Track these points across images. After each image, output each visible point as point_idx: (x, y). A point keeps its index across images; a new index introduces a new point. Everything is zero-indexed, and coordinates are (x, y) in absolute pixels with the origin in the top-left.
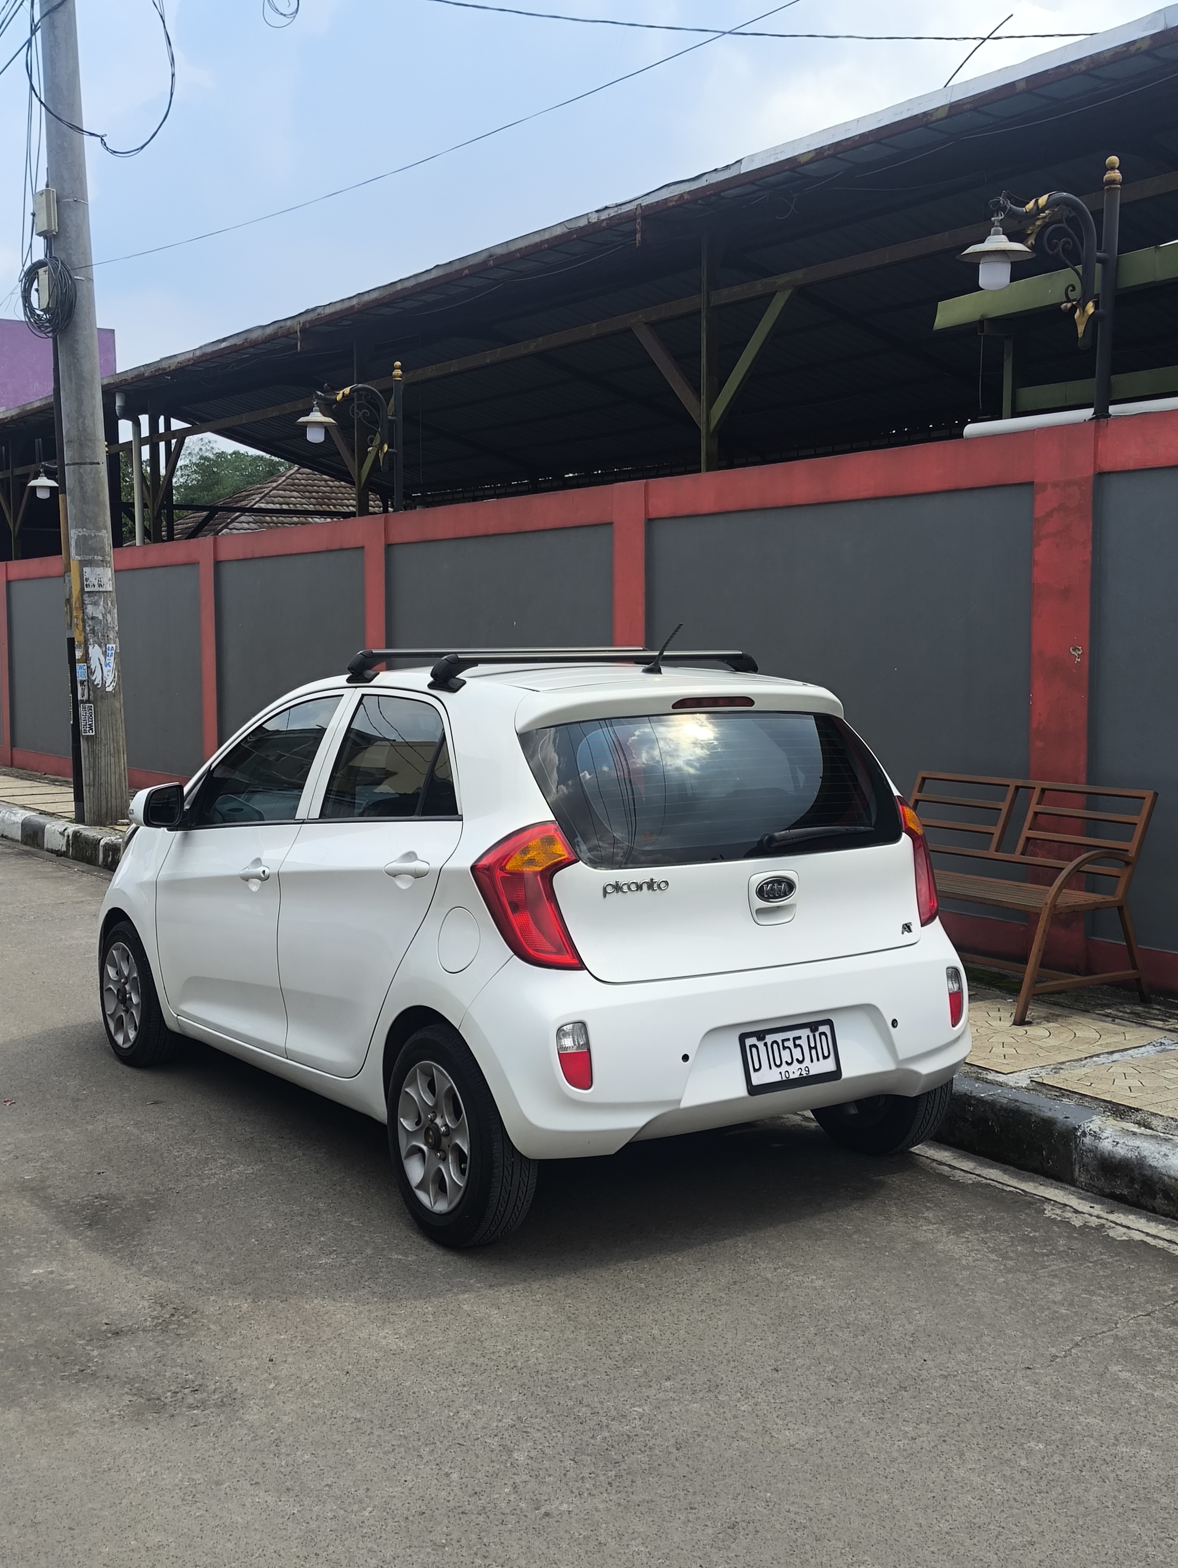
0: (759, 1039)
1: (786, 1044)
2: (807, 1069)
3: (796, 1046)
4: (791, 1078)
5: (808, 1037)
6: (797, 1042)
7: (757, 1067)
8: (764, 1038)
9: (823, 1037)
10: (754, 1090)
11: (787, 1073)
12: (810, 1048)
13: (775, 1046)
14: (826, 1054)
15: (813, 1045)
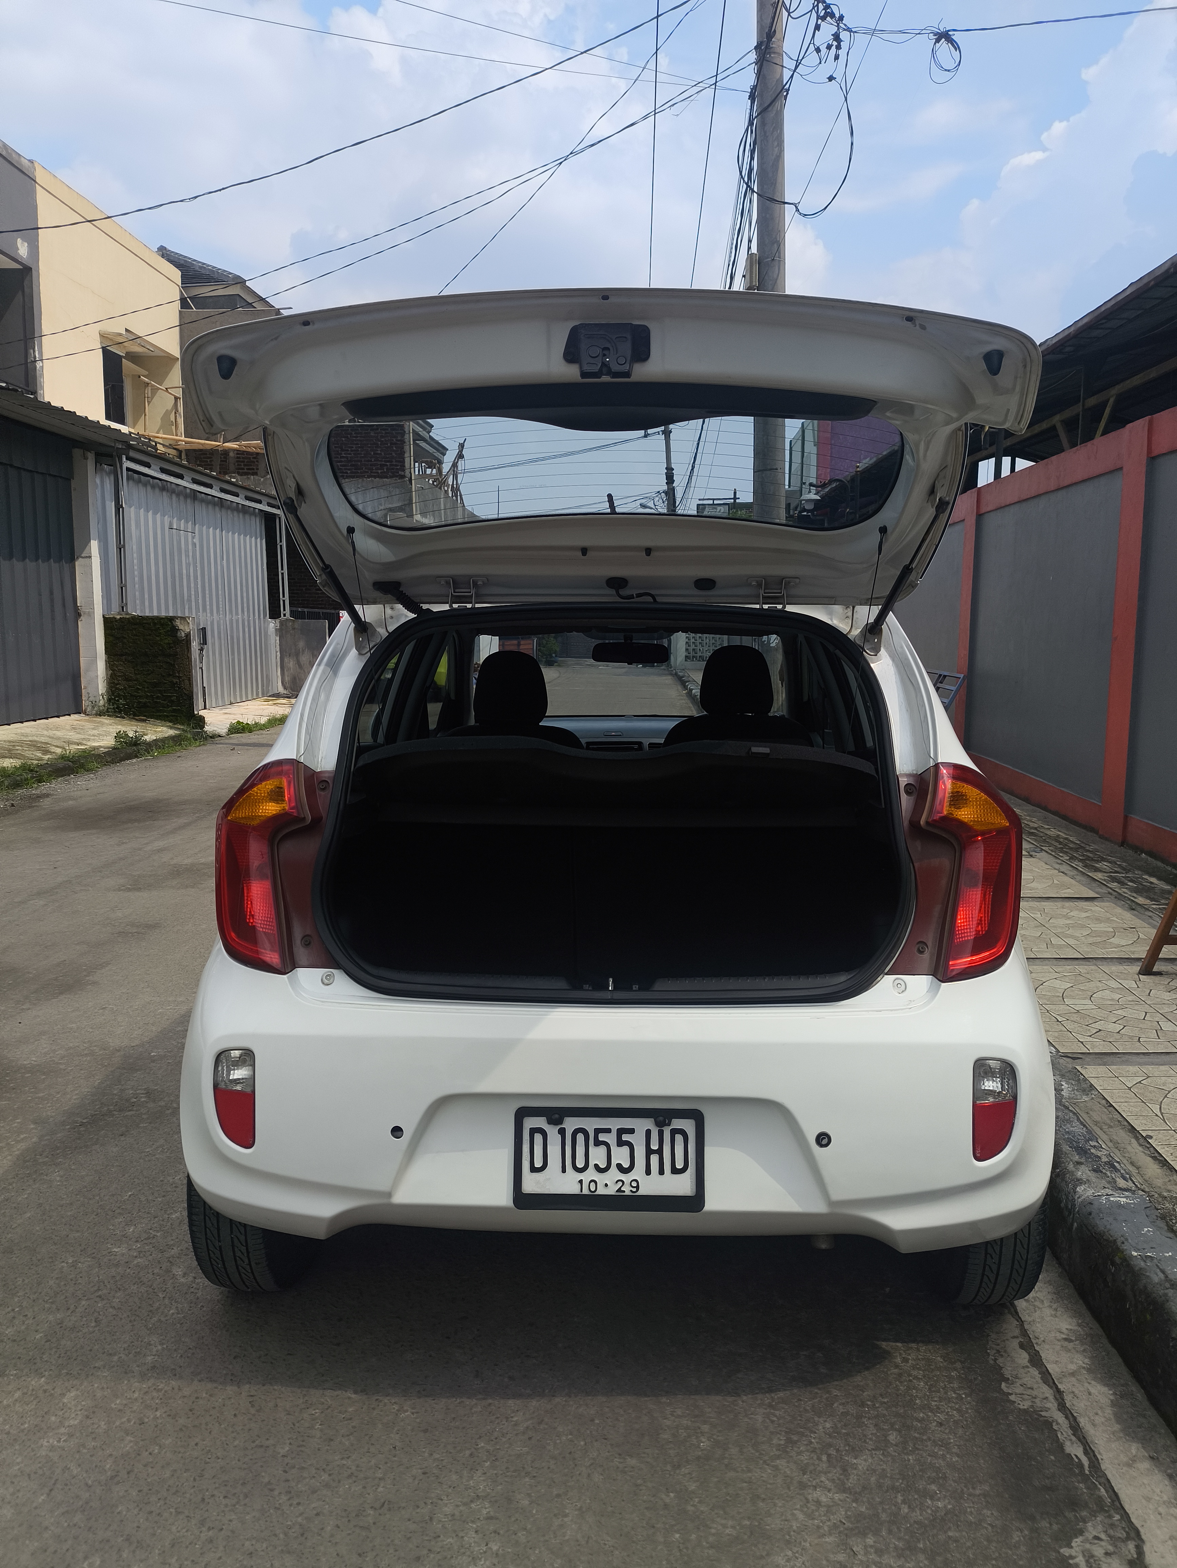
0: (550, 1122)
1: (602, 1137)
2: (635, 1184)
3: (621, 1143)
4: (599, 1192)
5: (648, 1133)
6: (625, 1137)
7: (538, 1164)
8: (559, 1121)
9: (679, 1138)
10: (522, 1200)
11: (593, 1184)
12: (649, 1152)
13: (580, 1137)
14: (679, 1165)
15: (655, 1146)
